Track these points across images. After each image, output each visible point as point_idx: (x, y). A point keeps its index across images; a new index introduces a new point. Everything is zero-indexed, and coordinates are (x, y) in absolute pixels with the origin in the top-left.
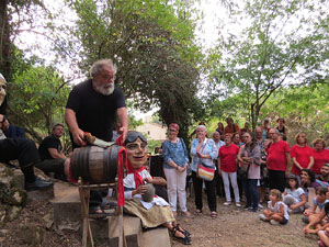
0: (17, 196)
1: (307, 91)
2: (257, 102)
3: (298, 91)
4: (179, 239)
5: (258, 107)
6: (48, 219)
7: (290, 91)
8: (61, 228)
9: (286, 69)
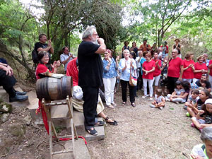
0: (5, 108)
1: (196, 21)
2: (163, 29)
3: (191, 21)
4: (110, 123)
5: (163, 33)
6: (27, 119)
7: (185, 21)
8: (36, 123)
9: (184, 4)
